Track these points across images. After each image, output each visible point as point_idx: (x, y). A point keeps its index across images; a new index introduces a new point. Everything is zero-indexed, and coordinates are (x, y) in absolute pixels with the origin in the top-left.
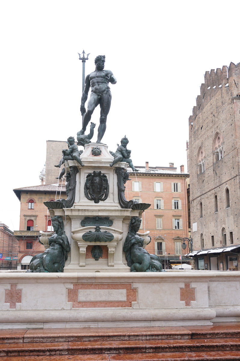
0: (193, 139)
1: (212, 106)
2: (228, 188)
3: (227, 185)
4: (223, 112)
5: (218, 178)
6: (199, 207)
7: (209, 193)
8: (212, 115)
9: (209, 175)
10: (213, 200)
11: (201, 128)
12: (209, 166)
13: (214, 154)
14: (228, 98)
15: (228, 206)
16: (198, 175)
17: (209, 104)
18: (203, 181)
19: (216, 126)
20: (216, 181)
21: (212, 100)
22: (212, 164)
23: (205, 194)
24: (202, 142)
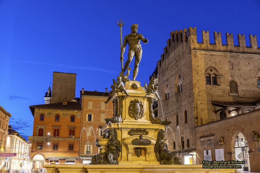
0: (161, 76)
1: (175, 54)
2: (186, 110)
3: (185, 108)
4: (184, 59)
5: (179, 103)
7: (172, 113)
8: (176, 61)
9: (172, 100)
10: (175, 118)
11: (167, 69)
12: (172, 95)
13: (176, 87)
15: (186, 122)
16: (164, 100)
18: (168, 104)
19: (178, 68)
20: (177, 105)
22: (175, 94)
23: (169, 113)
24: (168, 79)
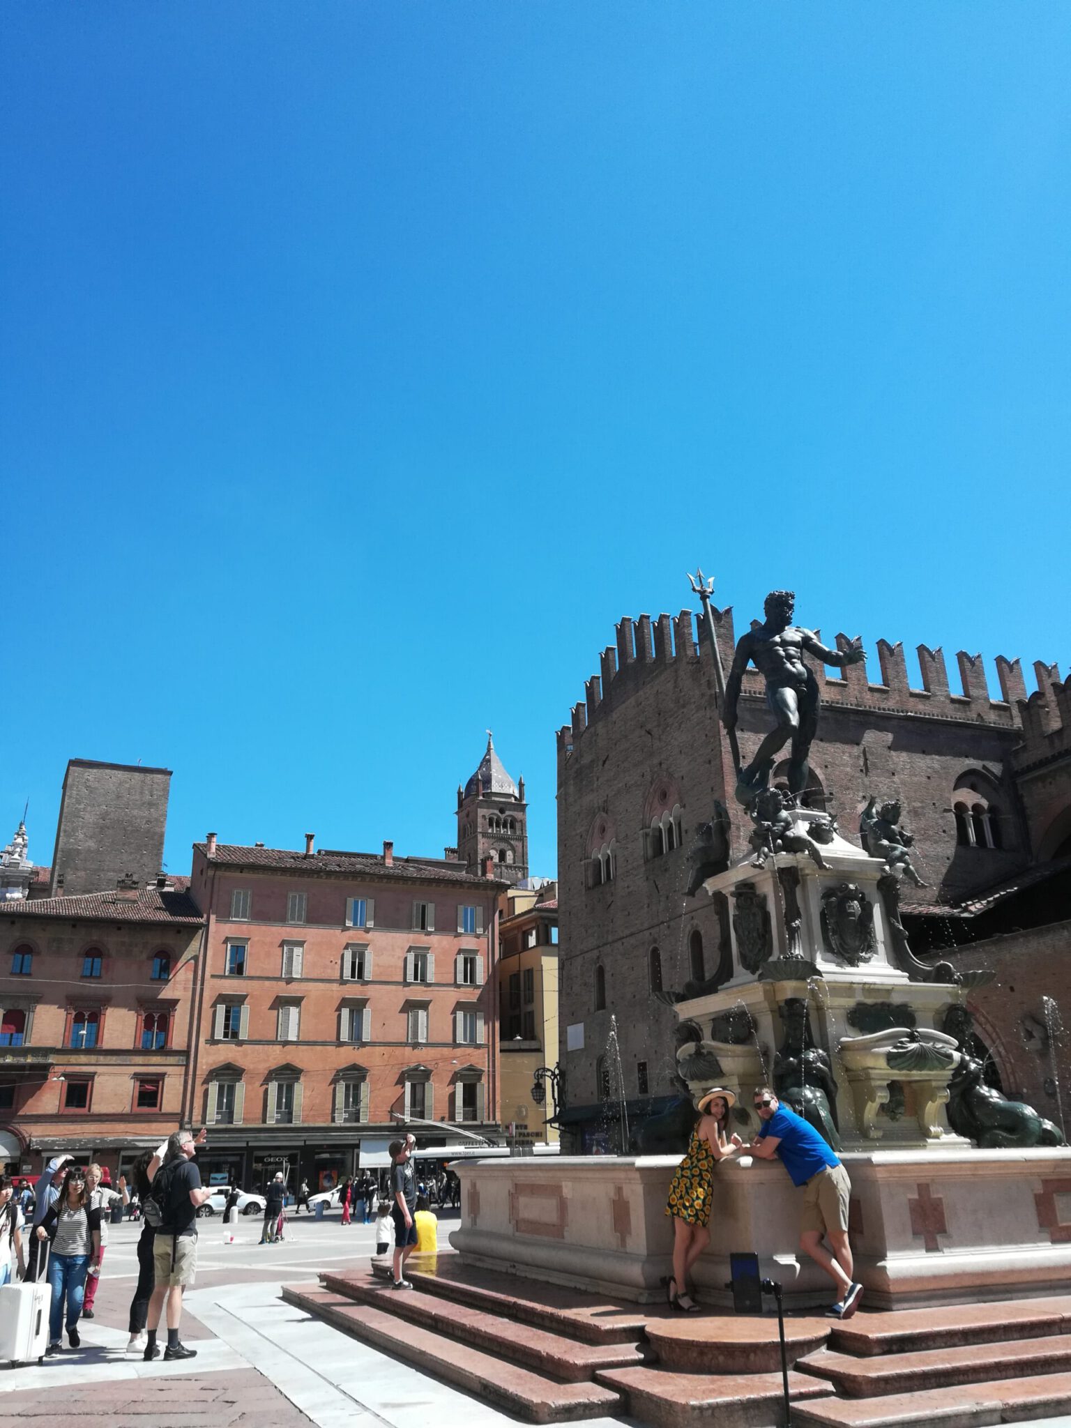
0: (571, 789)
1: (640, 707)
2: (699, 929)
3: (695, 921)
4: (683, 726)
5: (662, 898)
6: (592, 980)
7: (632, 941)
8: (643, 733)
9: (630, 889)
10: (646, 961)
11: (604, 762)
12: (630, 867)
13: (647, 835)
14: (697, 692)
16: (589, 888)
17: (632, 701)
18: (610, 906)
19: (656, 761)
20: (654, 908)
21: (641, 693)
22: (642, 862)
23: (614, 941)
24: (605, 801)
